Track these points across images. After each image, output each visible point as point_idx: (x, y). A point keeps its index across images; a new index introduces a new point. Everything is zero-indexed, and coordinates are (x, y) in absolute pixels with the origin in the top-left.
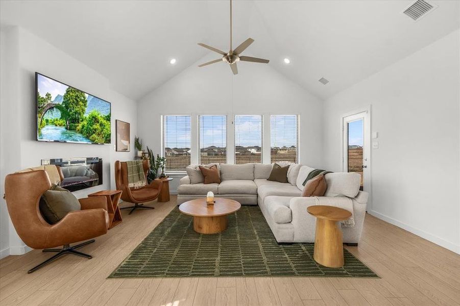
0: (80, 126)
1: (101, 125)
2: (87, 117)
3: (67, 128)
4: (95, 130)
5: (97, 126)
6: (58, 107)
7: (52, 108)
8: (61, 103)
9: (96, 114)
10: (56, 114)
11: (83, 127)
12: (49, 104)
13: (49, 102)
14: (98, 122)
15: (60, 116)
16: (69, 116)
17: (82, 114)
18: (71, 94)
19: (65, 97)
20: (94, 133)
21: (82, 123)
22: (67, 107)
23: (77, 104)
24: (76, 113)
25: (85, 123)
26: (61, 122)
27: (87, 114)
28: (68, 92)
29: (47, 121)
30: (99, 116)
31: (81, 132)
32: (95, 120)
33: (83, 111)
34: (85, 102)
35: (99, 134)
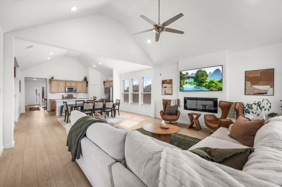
0: (204, 84)
1: (216, 84)
2: (208, 81)
3: (197, 85)
4: (213, 86)
5: (214, 84)
6: (192, 77)
7: (189, 78)
8: (194, 76)
9: (213, 80)
10: (192, 80)
11: (206, 85)
12: (188, 76)
13: (187, 76)
14: (214, 83)
15: (193, 81)
16: (198, 81)
17: (205, 80)
18: (199, 73)
19: (196, 74)
20: (212, 87)
21: (205, 83)
22: (197, 77)
23: (203, 76)
24: (202, 80)
25: (207, 83)
26: (194, 83)
27: (208, 80)
28: (198, 72)
29: (186, 83)
30: (215, 81)
31: (205, 87)
32: (213, 82)
33: (206, 79)
34: (207, 76)
35: (214, 88)
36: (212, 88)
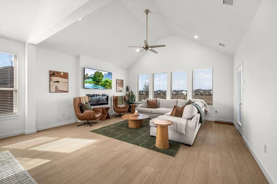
0: (101, 83)
1: (110, 83)
3: (95, 84)
4: (107, 85)
5: (108, 83)
6: (91, 78)
7: (89, 78)
9: (107, 80)
10: (91, 80)
11: (102, 84)
12: (87, 77)
16: (96, 80)
18: (97, 74)
19: (94, 75)
22: (95, 78)
23: (99, 77)
24: (99, 79)
25: (103, 82)
26: (93, 82)
27: (104, 80)
28: (95, 73)
29: (86, 82)
30: (109, 81)
31: (101, 85)
32: (107, 82)
33: (102, 79)
34: (103, 76)
35: (109, 86)
36: (107, 86)
